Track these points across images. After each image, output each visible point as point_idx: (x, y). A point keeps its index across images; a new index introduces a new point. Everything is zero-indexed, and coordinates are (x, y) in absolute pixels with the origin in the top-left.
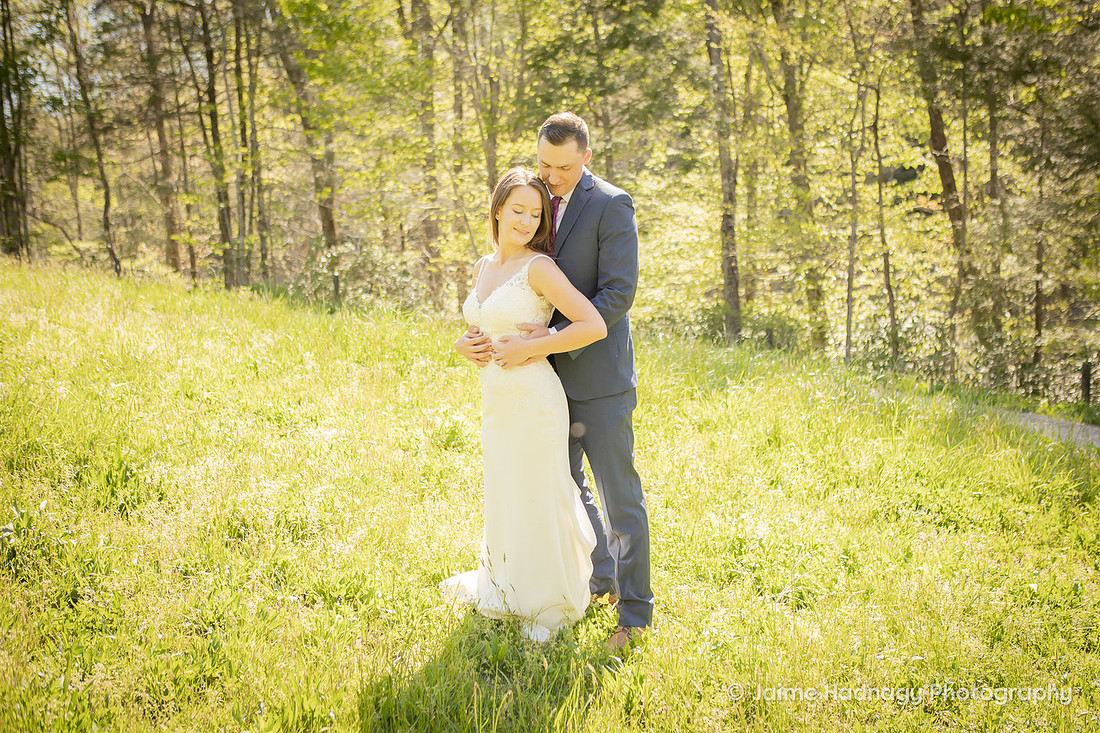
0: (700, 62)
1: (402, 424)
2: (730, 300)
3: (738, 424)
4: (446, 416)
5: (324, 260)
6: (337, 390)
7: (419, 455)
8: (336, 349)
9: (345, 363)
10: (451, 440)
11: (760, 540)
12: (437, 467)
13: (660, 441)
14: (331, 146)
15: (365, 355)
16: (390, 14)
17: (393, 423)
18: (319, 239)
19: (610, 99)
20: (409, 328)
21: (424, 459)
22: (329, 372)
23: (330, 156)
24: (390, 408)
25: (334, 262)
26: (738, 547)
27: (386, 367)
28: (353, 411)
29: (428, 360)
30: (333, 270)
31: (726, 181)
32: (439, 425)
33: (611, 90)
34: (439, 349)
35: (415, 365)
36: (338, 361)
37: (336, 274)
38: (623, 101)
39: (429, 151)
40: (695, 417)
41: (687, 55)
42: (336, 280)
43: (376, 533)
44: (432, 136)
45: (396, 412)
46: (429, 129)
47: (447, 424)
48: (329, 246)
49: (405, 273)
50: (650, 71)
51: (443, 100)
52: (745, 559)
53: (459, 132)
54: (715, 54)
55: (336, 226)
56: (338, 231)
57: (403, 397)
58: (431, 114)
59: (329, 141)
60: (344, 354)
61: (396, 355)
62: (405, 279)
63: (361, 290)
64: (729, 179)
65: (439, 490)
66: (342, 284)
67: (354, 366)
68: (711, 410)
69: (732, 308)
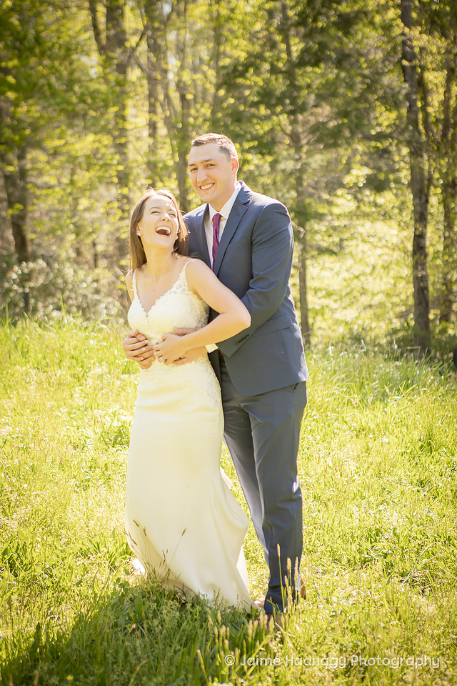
0: (392, 80)
1: (75, 423)
2: (420, 320)
3: (395, 431)
4: (115, 416)
5: (14, 276)
6: (15, 392)
7: (86, 449)
8: (16, 356)
9: (24, 369)
10: (119, 439)
11: (395, 529)
12: (103, 459)
13: (317, 444)
14: (23, 162)
15: (44, 362)
16: (85, 30)
17: (66, 423)
18: (10, 256)
19: (300, 117)
20: (87, 338)
21: (90, 453)
22: (9, 377)
23: (23, 173)
24: (64, 410)
25: (25, 278)
26: (374, 535)
27: (62, 373)
28: (28, 411)
29: (104, 367)
30: (24, 287)
31: (418, 201)
32: (108, 425)
33: (303, 109)
34: (115, 358)
35: (92, 372)
36: (18, 367)
37: (27, 290)
38: (312, 120)
39: (121, 168)
40: (354, 424)
41: (378, 73)
42: (26, 297)
43: (40, 513)
44: (123, 154)
45: (69, 413)
46: (121, 148)
47: (115, 424)
48: (20, 262)
49: (97, 291)
50: (341, 90)
51: (137, 117)
52: (379, 546)
53: (153, 150)
54: (409, 71)
55: (29, 243)
56: (30, 248)
57: (78, 401)
58: (123, 132)
59: (21, 157)
60: (24, 361)
61: (74, 362)
62: (97, 297)
63: (51, 307)
64: (420, 198)
65: (103, 481)
66: (32, 301)
67: (33, 372)
68: (370, 418)
69: (422, 329)
